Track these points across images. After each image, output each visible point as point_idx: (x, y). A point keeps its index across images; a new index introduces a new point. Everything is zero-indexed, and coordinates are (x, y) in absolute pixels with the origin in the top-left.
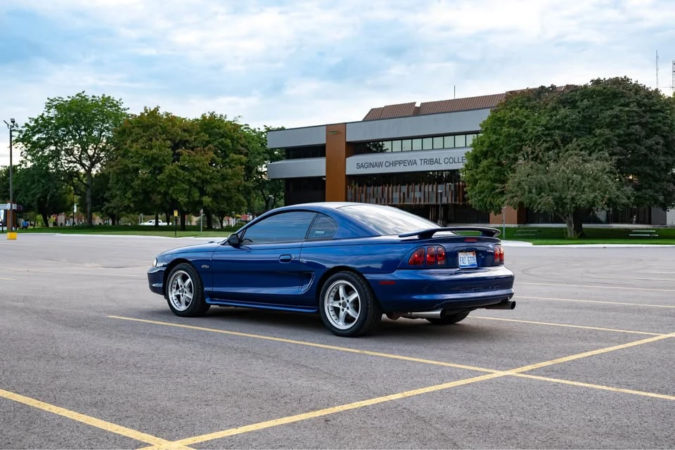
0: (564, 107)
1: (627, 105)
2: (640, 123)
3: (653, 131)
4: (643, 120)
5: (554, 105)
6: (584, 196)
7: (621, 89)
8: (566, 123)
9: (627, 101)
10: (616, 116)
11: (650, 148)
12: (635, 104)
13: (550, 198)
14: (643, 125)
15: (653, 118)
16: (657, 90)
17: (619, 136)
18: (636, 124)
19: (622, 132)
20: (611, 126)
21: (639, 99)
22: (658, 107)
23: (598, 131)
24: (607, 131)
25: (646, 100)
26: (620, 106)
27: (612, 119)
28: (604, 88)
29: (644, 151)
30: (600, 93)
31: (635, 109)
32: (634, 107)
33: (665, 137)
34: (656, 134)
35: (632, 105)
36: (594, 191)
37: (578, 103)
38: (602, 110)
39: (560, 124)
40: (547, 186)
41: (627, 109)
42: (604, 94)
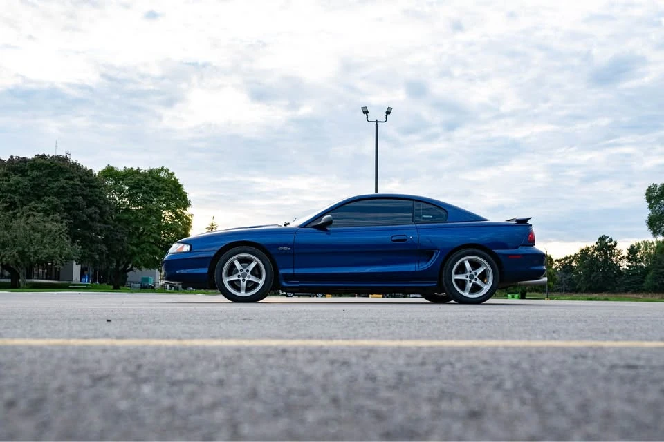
0: (15, 175)
1: (71, 179)
2: (82, 195)
3: (91, 203)
4: (85, 193)
5: (6, 171)
6: (45, 251)
7: (66, 165)
8: (19, 188)
9: (71, 175)
10: (63, 187)
11: (89, 216)
12: (79, 179)
13: (14, 252)
14: (84, 197)
15: (92, 192)
16: (91, 170)
17: (65, 204)
18: (78, 195)
19: (68, 201)
20: (58, 195)
21: (81, 175)
22: (95, 184)
23: (47, 199)
24: (55, 199)
25: (86, 177)
26: (66, 179)
27: (60, 189)
28: (51, 163)
29: (85, 218)
30: (47, 167)
31: (79, 183)
32: (77, 181)
33: (100, 208)
34: (93, 205)
35: (76, 180)
36: (54, 247)
37: (29, 173)
38: (49, 181)
39: (13, 188)
40: (10, 242)
41: (73, 182)
42: (51, 168)
